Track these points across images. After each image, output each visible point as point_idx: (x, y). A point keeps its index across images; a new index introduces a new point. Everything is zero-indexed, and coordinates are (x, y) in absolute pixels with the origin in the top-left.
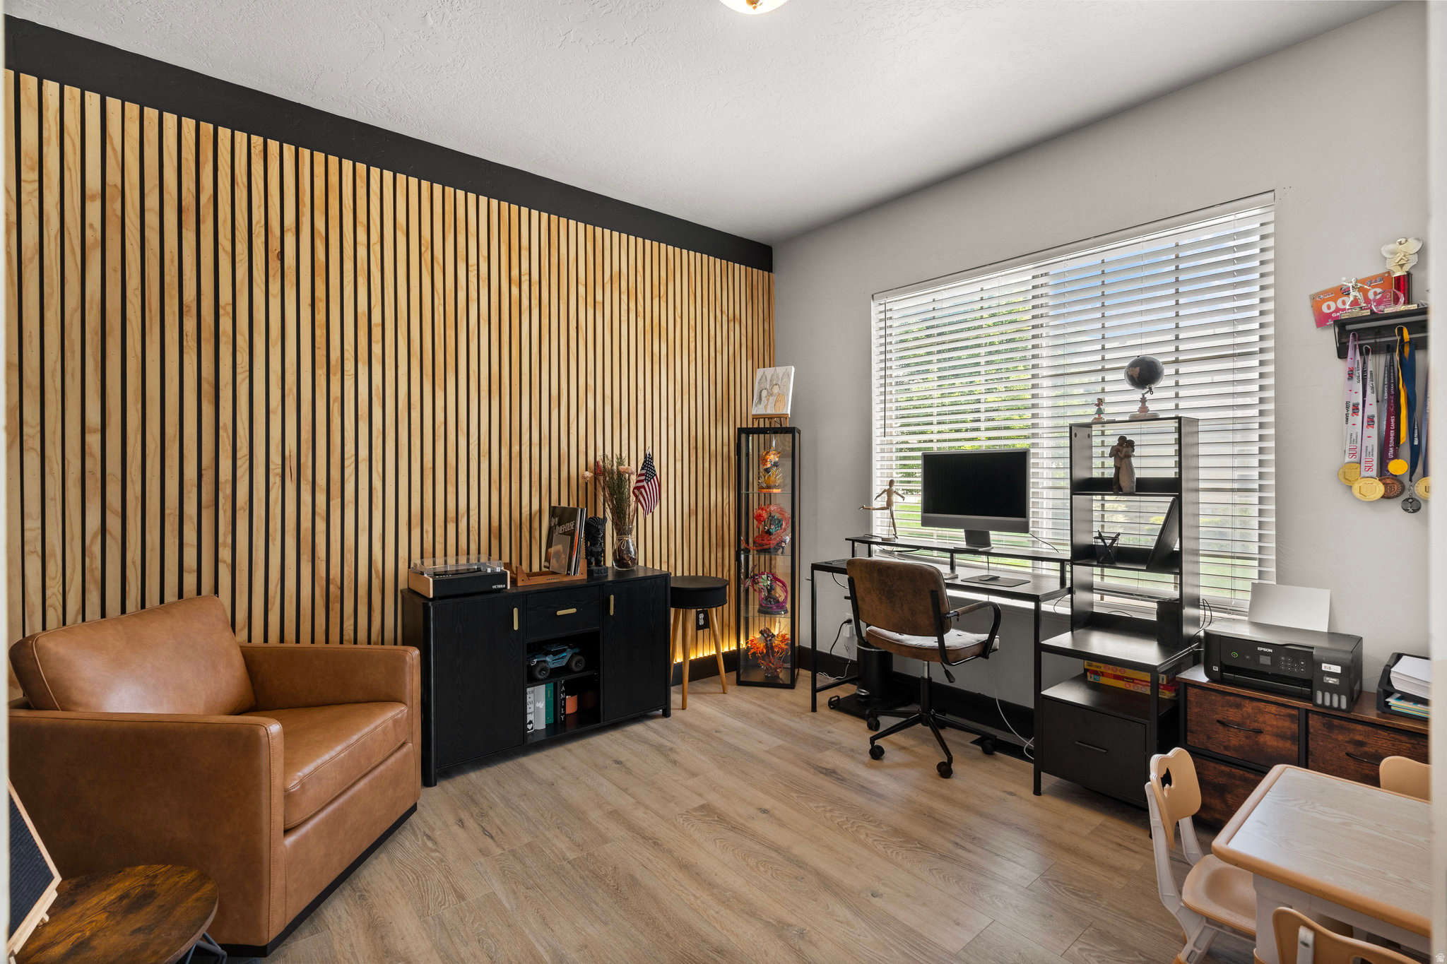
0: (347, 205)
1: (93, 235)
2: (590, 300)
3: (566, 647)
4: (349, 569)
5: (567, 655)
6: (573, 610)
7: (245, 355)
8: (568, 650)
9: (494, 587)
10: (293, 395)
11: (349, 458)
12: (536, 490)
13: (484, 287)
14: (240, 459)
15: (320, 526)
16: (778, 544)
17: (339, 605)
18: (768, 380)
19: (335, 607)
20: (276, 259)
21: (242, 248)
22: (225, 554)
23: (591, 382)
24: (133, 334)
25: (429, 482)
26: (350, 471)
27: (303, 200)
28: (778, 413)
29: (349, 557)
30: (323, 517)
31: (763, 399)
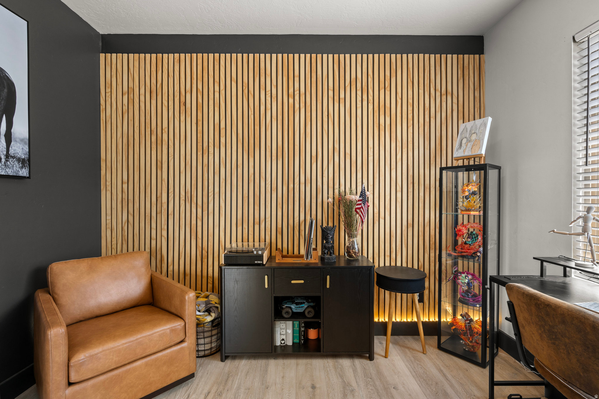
0: (211, 75)
1: (125, 108)
2: (336, 98)
3: (305, 301)
4: (210, 244)
5: (305, 306)
6: (302, 282)
7: (172, 148)
8: (306, 303)
9: (256, 262)
10: (189, 165)
11: (211, 192)
12: (303, 209)
13: (274, 101)
14: (170, 193)
15: (199, 223)
16: (474, 253)
17: (206, 260)
18: (468, 131)
19: (205, 261)
20: (183, 105)
21: (171, 103)
23: (337, 146)
24: (136, 144)
25: (246, 204)
26: (211, 198)
27: (193, 77)
28: (474, 154)
29: (211, 238)
30: (200, 219)
31: (463, 145)
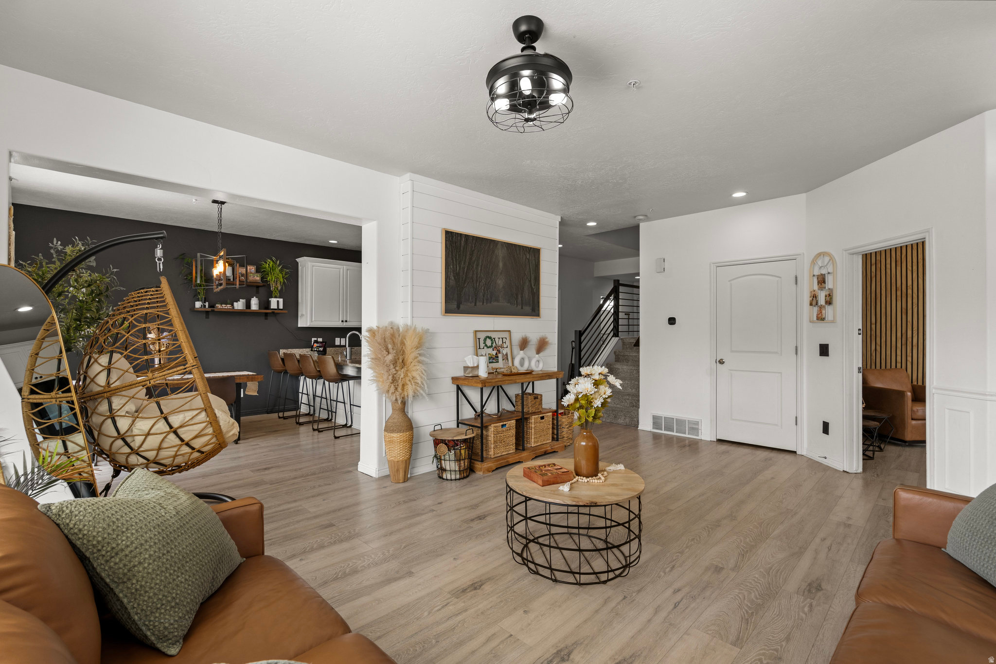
1: (873, 274)
21: (915, 268)
22: (909, 359)
